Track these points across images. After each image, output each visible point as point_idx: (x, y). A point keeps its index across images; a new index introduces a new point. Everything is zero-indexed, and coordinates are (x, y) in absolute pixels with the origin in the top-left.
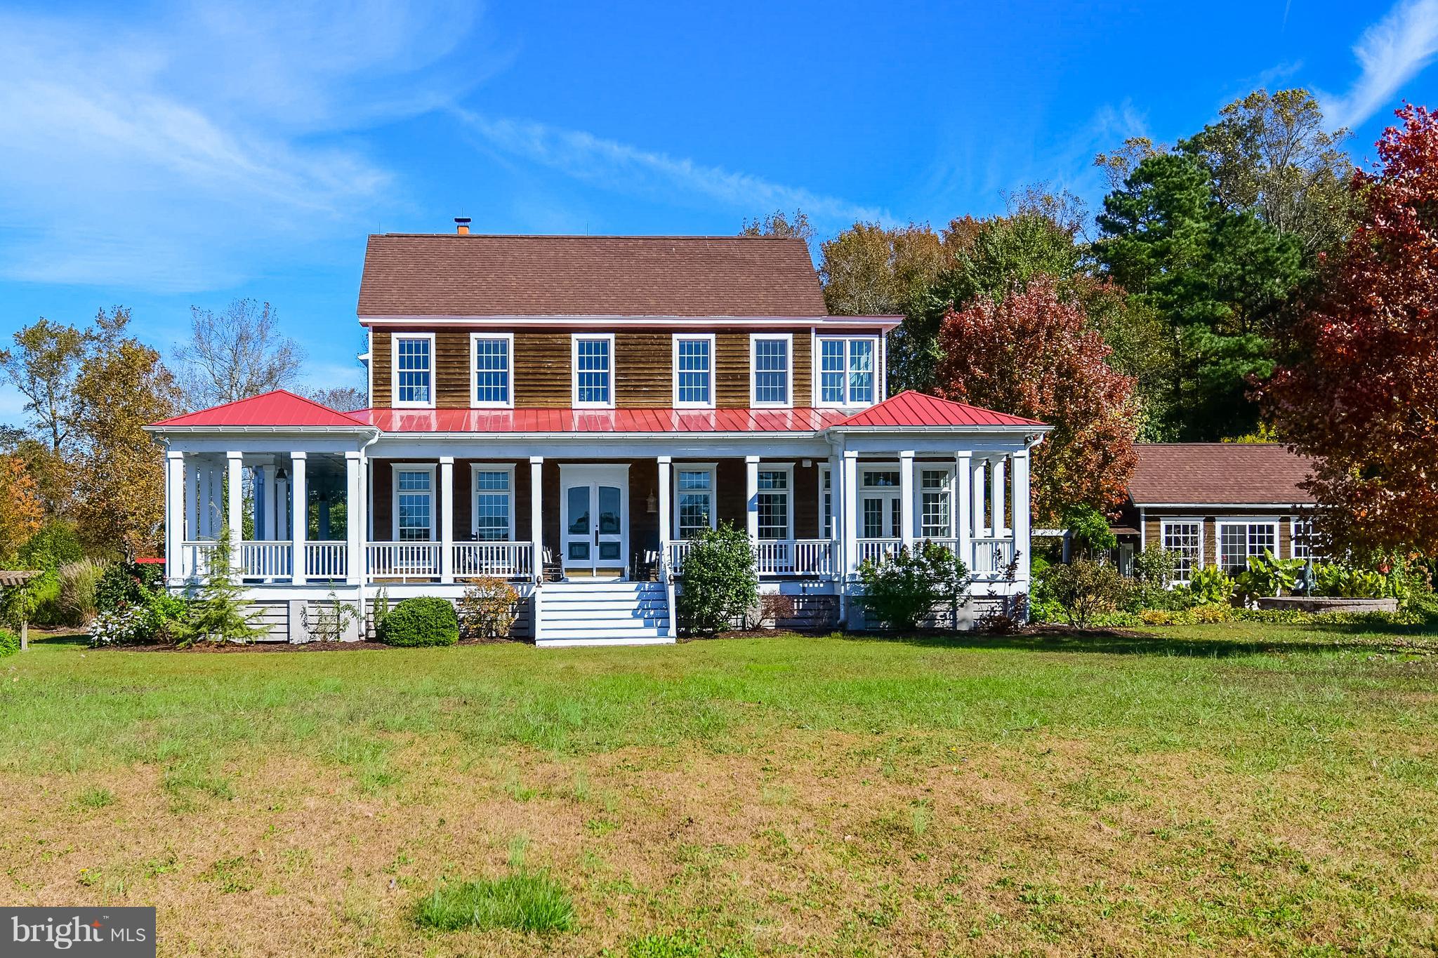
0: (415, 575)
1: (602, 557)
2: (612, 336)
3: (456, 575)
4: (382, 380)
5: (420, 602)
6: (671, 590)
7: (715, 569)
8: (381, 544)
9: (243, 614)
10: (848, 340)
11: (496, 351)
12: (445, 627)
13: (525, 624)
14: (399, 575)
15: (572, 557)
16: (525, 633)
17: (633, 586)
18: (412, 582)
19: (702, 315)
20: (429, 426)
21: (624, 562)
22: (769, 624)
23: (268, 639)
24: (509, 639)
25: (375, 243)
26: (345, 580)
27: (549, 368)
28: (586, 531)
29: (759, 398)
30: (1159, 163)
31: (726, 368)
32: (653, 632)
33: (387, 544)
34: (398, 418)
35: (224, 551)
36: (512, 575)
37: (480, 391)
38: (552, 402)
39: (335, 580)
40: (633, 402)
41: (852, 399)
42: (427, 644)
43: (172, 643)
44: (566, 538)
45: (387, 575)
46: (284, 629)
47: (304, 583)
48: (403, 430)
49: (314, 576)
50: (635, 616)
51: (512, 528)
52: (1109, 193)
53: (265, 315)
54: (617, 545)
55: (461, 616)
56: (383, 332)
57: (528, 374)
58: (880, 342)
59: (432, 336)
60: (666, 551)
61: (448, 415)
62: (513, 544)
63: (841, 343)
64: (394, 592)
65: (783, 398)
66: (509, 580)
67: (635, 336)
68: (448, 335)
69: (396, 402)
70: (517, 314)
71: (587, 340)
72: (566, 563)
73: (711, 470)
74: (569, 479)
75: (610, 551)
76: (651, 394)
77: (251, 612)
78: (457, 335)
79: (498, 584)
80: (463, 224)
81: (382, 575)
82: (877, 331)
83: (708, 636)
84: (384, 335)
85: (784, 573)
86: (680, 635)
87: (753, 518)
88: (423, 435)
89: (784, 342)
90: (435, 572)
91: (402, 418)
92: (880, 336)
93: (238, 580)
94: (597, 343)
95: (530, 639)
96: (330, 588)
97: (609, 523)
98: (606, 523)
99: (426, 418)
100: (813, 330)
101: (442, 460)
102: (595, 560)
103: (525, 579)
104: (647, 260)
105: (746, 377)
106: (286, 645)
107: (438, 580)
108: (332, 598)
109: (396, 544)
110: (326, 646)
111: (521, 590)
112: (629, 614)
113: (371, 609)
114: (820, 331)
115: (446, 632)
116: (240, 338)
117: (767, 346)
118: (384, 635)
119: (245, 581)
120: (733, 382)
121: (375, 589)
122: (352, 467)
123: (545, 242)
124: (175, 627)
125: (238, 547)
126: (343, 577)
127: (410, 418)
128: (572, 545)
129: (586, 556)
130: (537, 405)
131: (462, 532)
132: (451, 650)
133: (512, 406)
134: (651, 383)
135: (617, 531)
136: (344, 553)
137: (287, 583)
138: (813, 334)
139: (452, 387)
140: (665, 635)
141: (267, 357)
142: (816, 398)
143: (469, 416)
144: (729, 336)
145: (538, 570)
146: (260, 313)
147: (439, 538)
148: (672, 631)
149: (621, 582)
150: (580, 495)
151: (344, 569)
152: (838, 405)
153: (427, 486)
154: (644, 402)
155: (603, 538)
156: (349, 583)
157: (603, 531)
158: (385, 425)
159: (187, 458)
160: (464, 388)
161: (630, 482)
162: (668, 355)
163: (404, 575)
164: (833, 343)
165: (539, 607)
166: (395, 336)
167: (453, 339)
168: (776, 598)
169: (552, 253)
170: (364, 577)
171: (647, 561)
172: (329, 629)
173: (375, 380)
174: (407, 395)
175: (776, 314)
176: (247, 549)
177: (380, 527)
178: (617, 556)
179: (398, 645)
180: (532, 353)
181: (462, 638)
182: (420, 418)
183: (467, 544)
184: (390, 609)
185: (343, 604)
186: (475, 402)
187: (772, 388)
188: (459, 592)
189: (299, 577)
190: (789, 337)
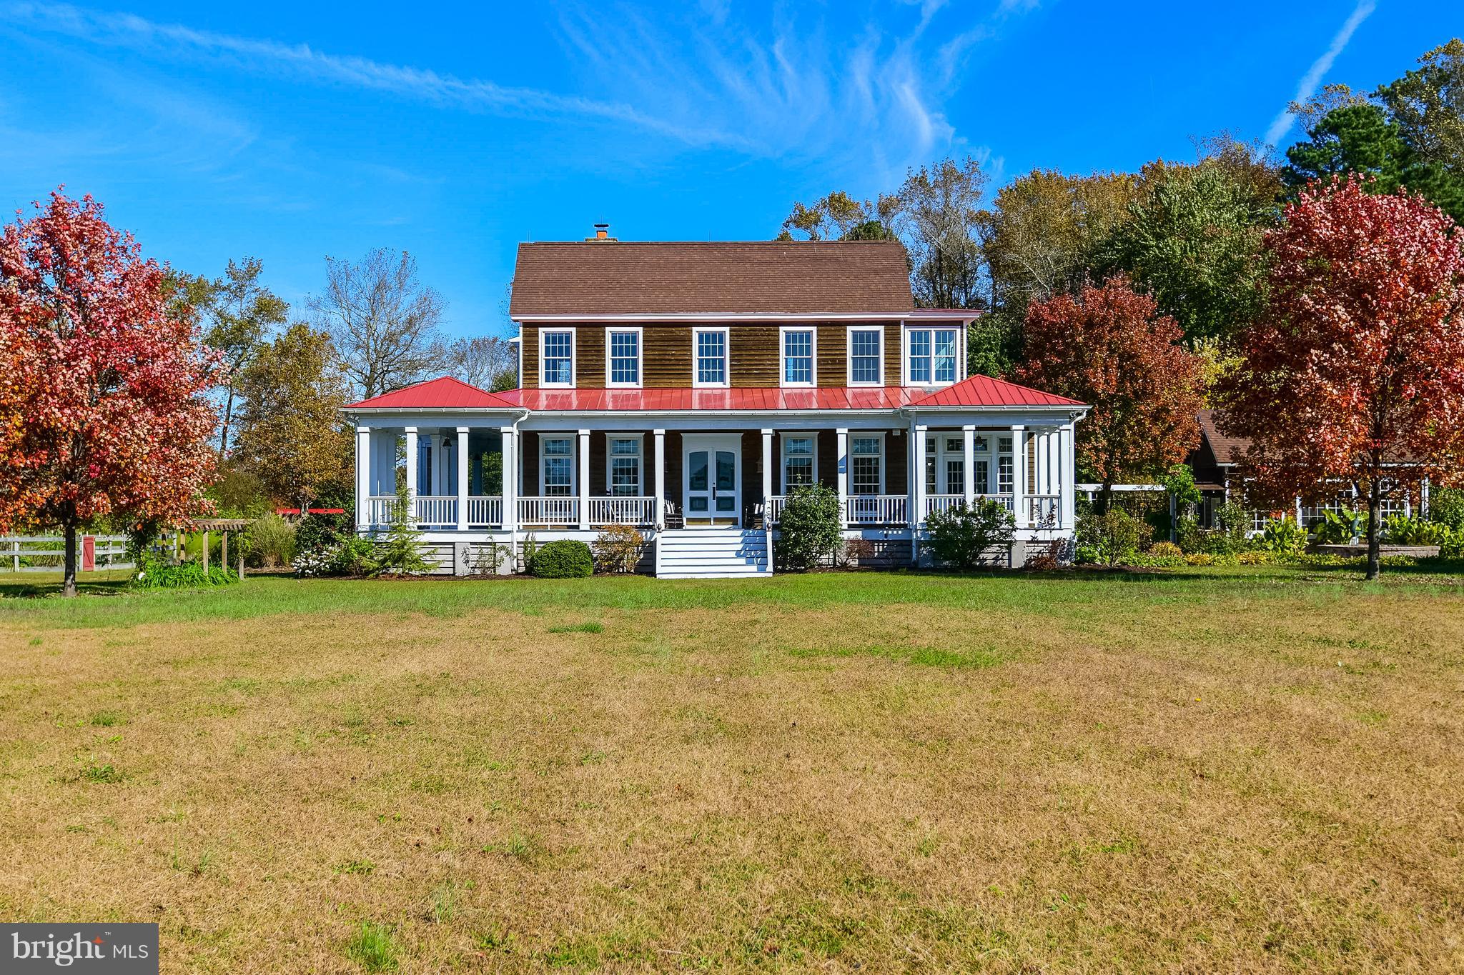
0: (558, 523)
1: (719, 509)
2: (727, 329)
3: (592, 523)
4: (531, 366)
5: (561, 544)
6: (769, 535)
7: (805, 518)
8: (530, 498)
9: (418, 552)
10: (933, 331)
11: (627, 342)
12: (582, 563)
13: (649, 562)
14: (544, 523)
15: (692, 509)
16: (648, 570)
17: (739, 533)
18: (555, 529)
19: (805, 311)
20: (570, 404)
21: (737, 513)
22: (855, 563)
23: (438, 572)
24: (635, 573)
25: (524, 250)
26: (500, 527)
27: (673, 355)
28: (705, 488)
29: (855, 379)
30: (1345, 114)
31: (826, 355)
32: (754, 568)
33: (534, 498)
34: (544, 398)
35: (404, 504)
36: (638, 523)
37: (614, 374)
38: (675, 383)
39: (492, 527)
40: (745, 382)
41: (938, 379)
42: (567, 576)
43: (364, 574)
44: (687, 494)
45: (535, 523)
46: (451, 564)
47: (467, 529)
48: (548, 408)
49: (475, 524)
50: (738, 555)
51: (641, 484)
52: (1293, 144)
53: (404, 263)
54: (732, 499)
55: (595, 555)
56: (531, 328)
57: (655, 360)
58: (962, 332)
59: (573, 330)
60: (768, 505)
61: (585, 394)
62: (641, 498)
63: (927, 333)
64: (540, 537)
65: (877, 379)
66: (636, 527)
67: (747, 329)
68: (586, 329)
69: (542, 383)
70: (645, 312)
71: (706, 332)
72: (687, 513)
73: (813, 438)
74: (689, 447)
75: (725, 504)
76: (762, 375)
77: (425, 551)
78: (595, 329)
79: (626, 530)
80: (601, 229)
81: (530, 523)
82: (959, 323)
83: (801, 572)
84: (532, 330)
85: (864, 522)
86: (776, 571)
87: (842, 479)
88: (565, 413)
89: (877, 333)
90: (575, 521)
91: (547, 396)
92: (962, 328)
93: (413, 526)
94: (714, 335)
95: (652, 573)
96: (488, 532)
97: (725, 480)
98: (723, 482)
99: (568, 396)
100: (902, 322)
101: (581, 432)
102: (712, 511)
103: (649, 527)
104: (760, 263)
105: (844, 361)
106: (452, 576)
107: (577, 527)
108: (490, 541)
109: (542, 498)
110: (484, 576)
111: (646, 535)
112: (733, 554)
113: (521, 550)
114: (908, 323)
115: (583, 567)
116: (378, 288)
117: (862, 336)
118: (532, 569)
119: (419, 527)
120: (832, 367)
121: (525, 534)
122: (506, 438)
123: (672, 248)
124: (365, 562)
125: (414, 501)
126: (499, 524)
127: (554, 397)
128: (692, 500)
129: (705, 509)
130: (663, 385)
131: (597, 488)
132: (586, 580)
133: (641, 386)
134: (761, 367)
135: (732, 488)
136: (499, 504)
137: (453, 529)
138: (902, 326)
139: (590, 371)
140: (764, 571)
141: (406, 304)
142: (906, 379)
143: (604, 394)
144: (829, 328)
145: (660, 519)
146: (398, 262)
147: (578, 494)
148: (770, 568)
149: (734, 529)
150: (699, 458)
151: (499, 517)
152: (924, 384)
153: (568, 451)
154: (754, 383)
155: (720, 494)
156: (504, 529)
157: (719, 487)
158: (532, 403)
159: (373, 432)
160: (600, 372)
161: (743, 448)
162: (777, 344)
163: (549, 523)
164: (920, 333)
165: (659, 548)
166: (541, 330)
167: (591, 334)
168: (858, 541)
169: (678, 258)
170: (516, 524)
171: (756, 512)
172: (487, 565)
173: (525, 366)
174: (553, 377)
175: (869, 310)
176: (421, 502)
177: (529, 485)
178: (732, 508)
179: (543, 577)
180: (658, 343)
181: (595, 573)
182: (563, 396)
183: (601, 498)
184: (537, 549)
185: (498, 545)
186: (609, 383)
187: (866, 370)
188: (594, 536)
189: (463, 524)
190: (881, 328)
